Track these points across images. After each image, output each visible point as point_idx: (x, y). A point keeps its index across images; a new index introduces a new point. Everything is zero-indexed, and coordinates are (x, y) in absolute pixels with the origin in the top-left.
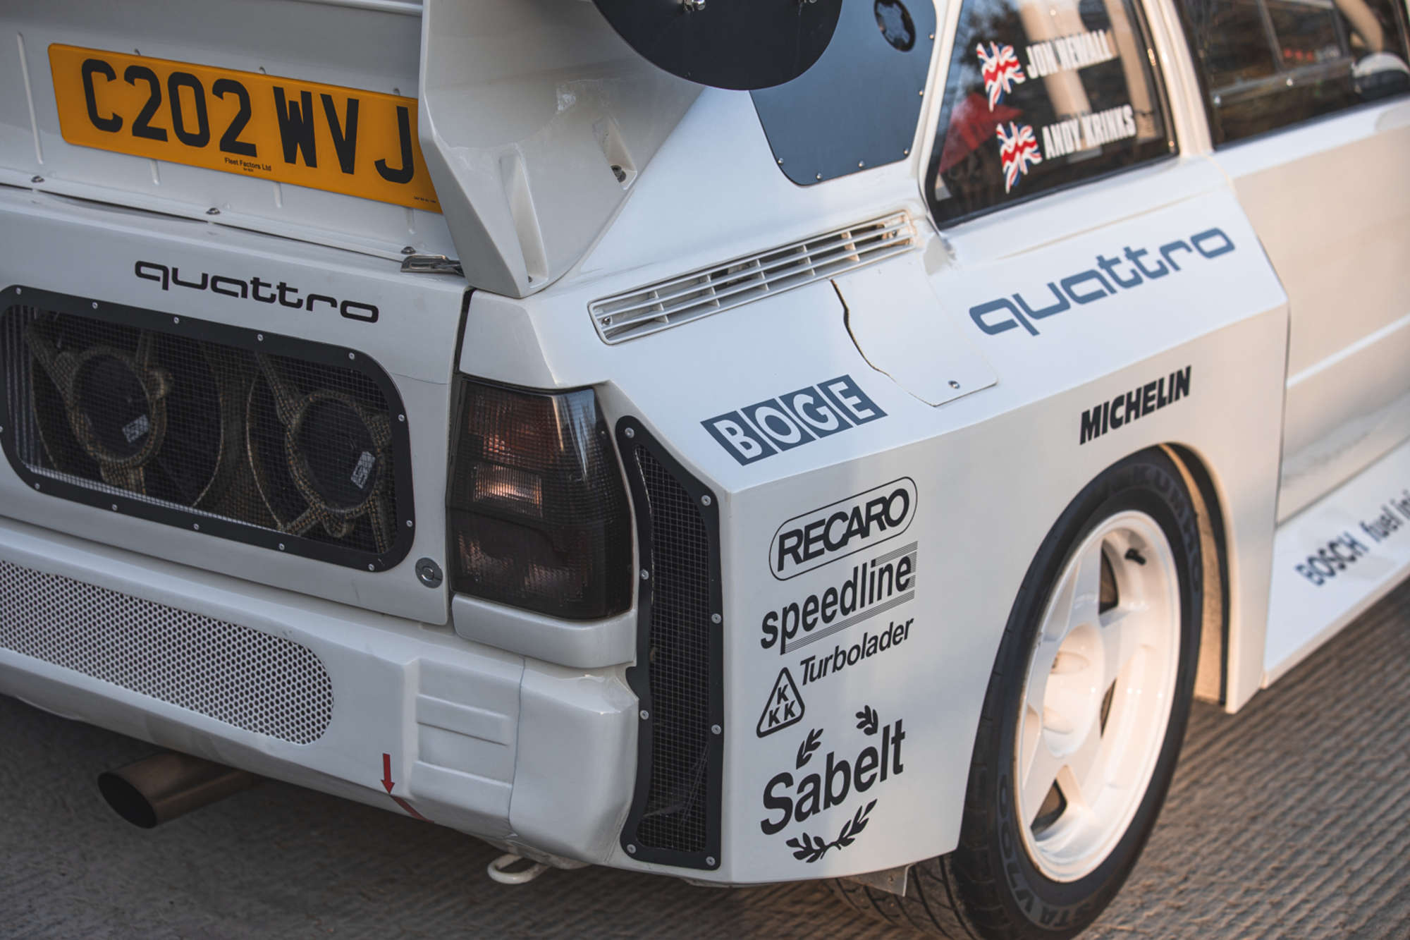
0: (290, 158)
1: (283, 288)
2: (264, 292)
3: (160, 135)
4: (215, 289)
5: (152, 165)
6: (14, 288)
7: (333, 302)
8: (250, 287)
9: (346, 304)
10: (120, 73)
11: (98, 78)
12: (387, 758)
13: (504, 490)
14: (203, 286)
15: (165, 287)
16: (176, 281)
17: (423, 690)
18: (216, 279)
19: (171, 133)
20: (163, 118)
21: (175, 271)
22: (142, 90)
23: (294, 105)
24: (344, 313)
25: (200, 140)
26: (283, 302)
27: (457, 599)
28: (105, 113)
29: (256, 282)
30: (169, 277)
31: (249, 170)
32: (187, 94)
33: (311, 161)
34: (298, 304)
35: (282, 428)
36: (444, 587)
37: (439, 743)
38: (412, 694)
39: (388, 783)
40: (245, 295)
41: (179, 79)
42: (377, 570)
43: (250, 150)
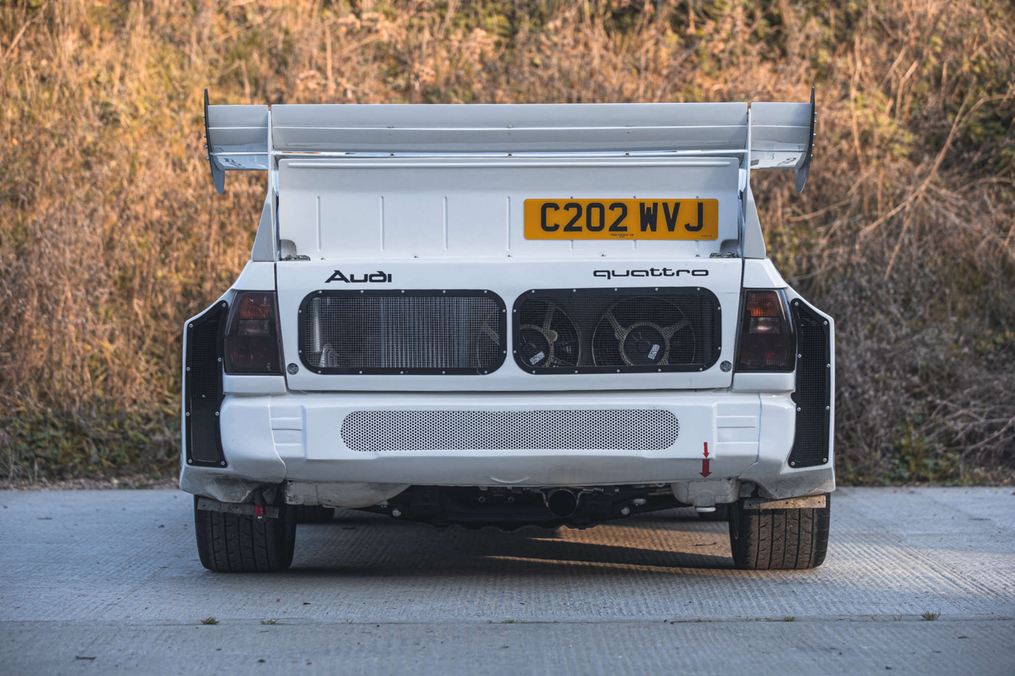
0: (643, 229)
1: (665, 270)
2: (656, 273)
3: (579, 229)
4: (633, 275)
5: (569, 242)
6: (530, 291)
7: (688, 272)
8: (650, 273)
9: (693, 272)
10: (562, 207)
11: (550, 211)
12: (706, 444)
13: (761, 328)
14: (628, 275)
15: (609, 278)
16: (614, 275)
17: (719, 415)
18: (633, 272)
19: (585, 228)
20: (582, 222)
21: (613, 272)
22: (573, 212)
23: (649, 209)
24: (693, 274)
25: (600, 228)
26: (665, 274)
27: (737, 375)
28: (550, 223)
29: (652, 270)
30: (610, 274)
31: (622, 237)
32: (596, 212)
33: (654, 229)
34: (673, 274)
35: (617, 342)
36: (731, 371)
37: (727, 433)
38: (715, 416)
39: (706, 454)
40: (647, 275)
41: (593, 205)
42: (704, 369)
43: (625, 229)
